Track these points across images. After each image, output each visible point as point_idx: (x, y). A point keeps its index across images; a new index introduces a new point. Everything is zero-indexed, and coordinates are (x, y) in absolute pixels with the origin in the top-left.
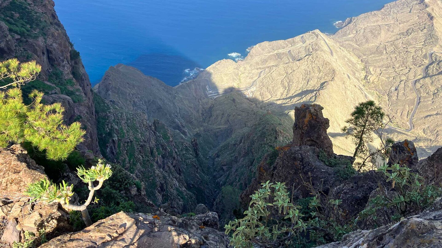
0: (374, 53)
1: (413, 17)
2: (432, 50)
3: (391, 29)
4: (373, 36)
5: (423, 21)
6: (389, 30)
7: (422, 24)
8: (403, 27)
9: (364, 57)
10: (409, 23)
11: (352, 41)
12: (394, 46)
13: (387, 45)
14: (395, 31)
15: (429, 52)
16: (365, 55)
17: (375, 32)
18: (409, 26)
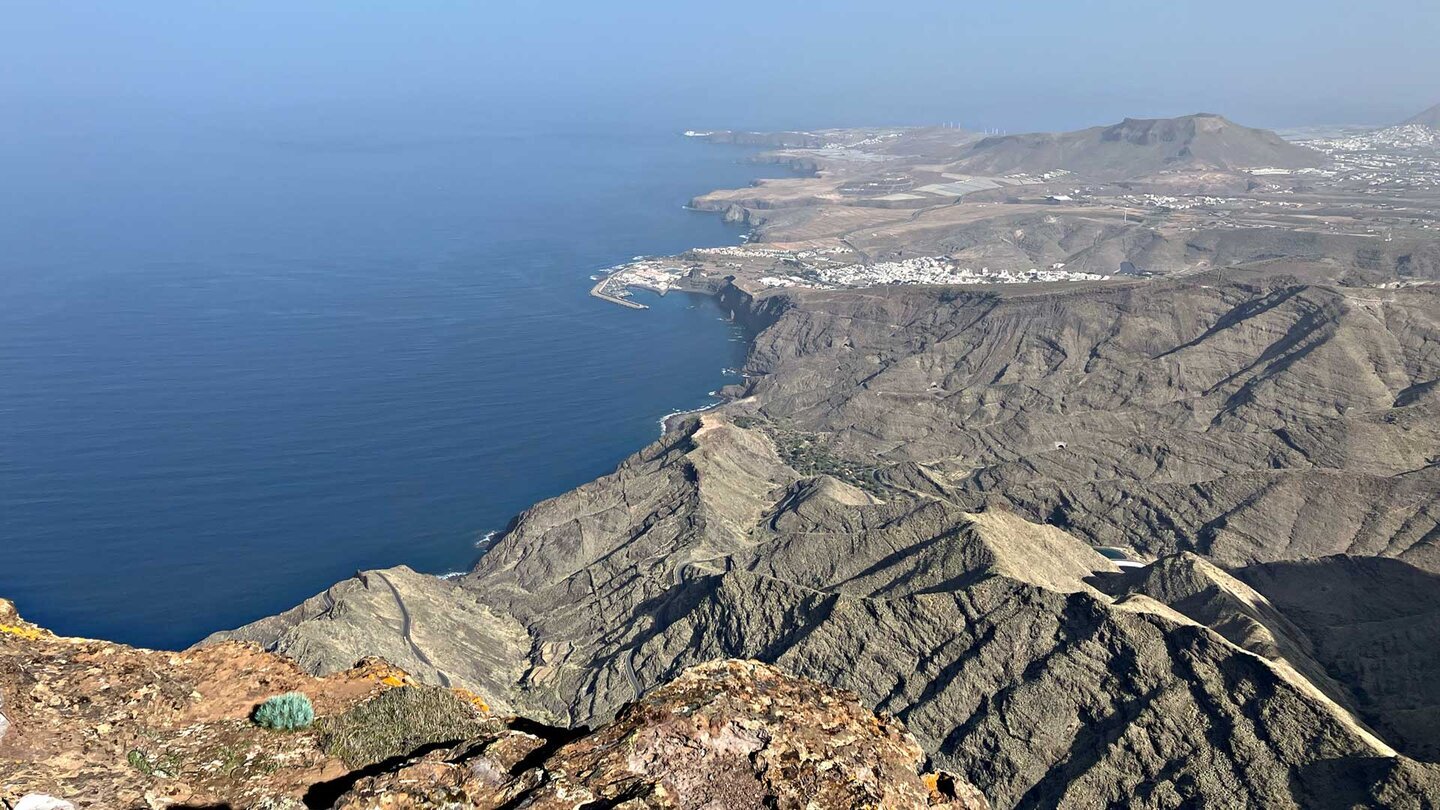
0: (561, 602)
1: (659, 481)
2: (689, 556)
3: (610, 525)
4: (563, 553)
5: (681, 486)
6: (603, 528)
7: (677, 495)
8: (636, 512)
9: (537, 618)
10: (651, 500)
11: (512, 578)
12: (609, 569)
13: (594, 570)
14: (618, 527)
15: (680, 564)
16: (538, 612)
17: (567, 541)
18: (650, 507)
